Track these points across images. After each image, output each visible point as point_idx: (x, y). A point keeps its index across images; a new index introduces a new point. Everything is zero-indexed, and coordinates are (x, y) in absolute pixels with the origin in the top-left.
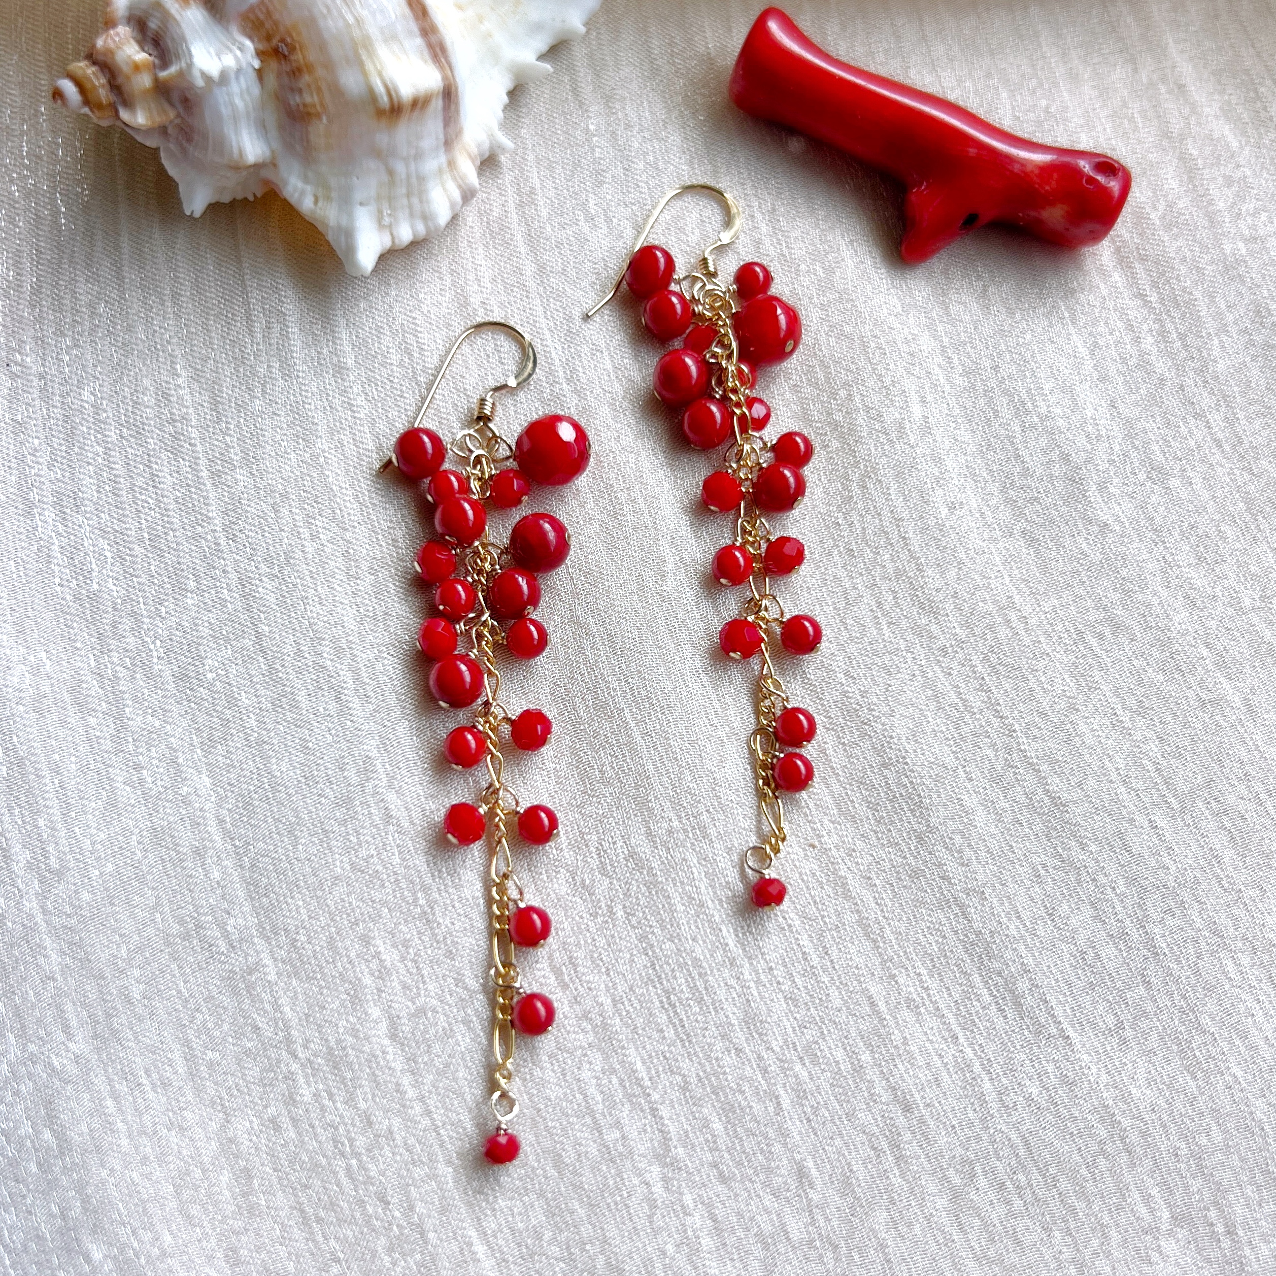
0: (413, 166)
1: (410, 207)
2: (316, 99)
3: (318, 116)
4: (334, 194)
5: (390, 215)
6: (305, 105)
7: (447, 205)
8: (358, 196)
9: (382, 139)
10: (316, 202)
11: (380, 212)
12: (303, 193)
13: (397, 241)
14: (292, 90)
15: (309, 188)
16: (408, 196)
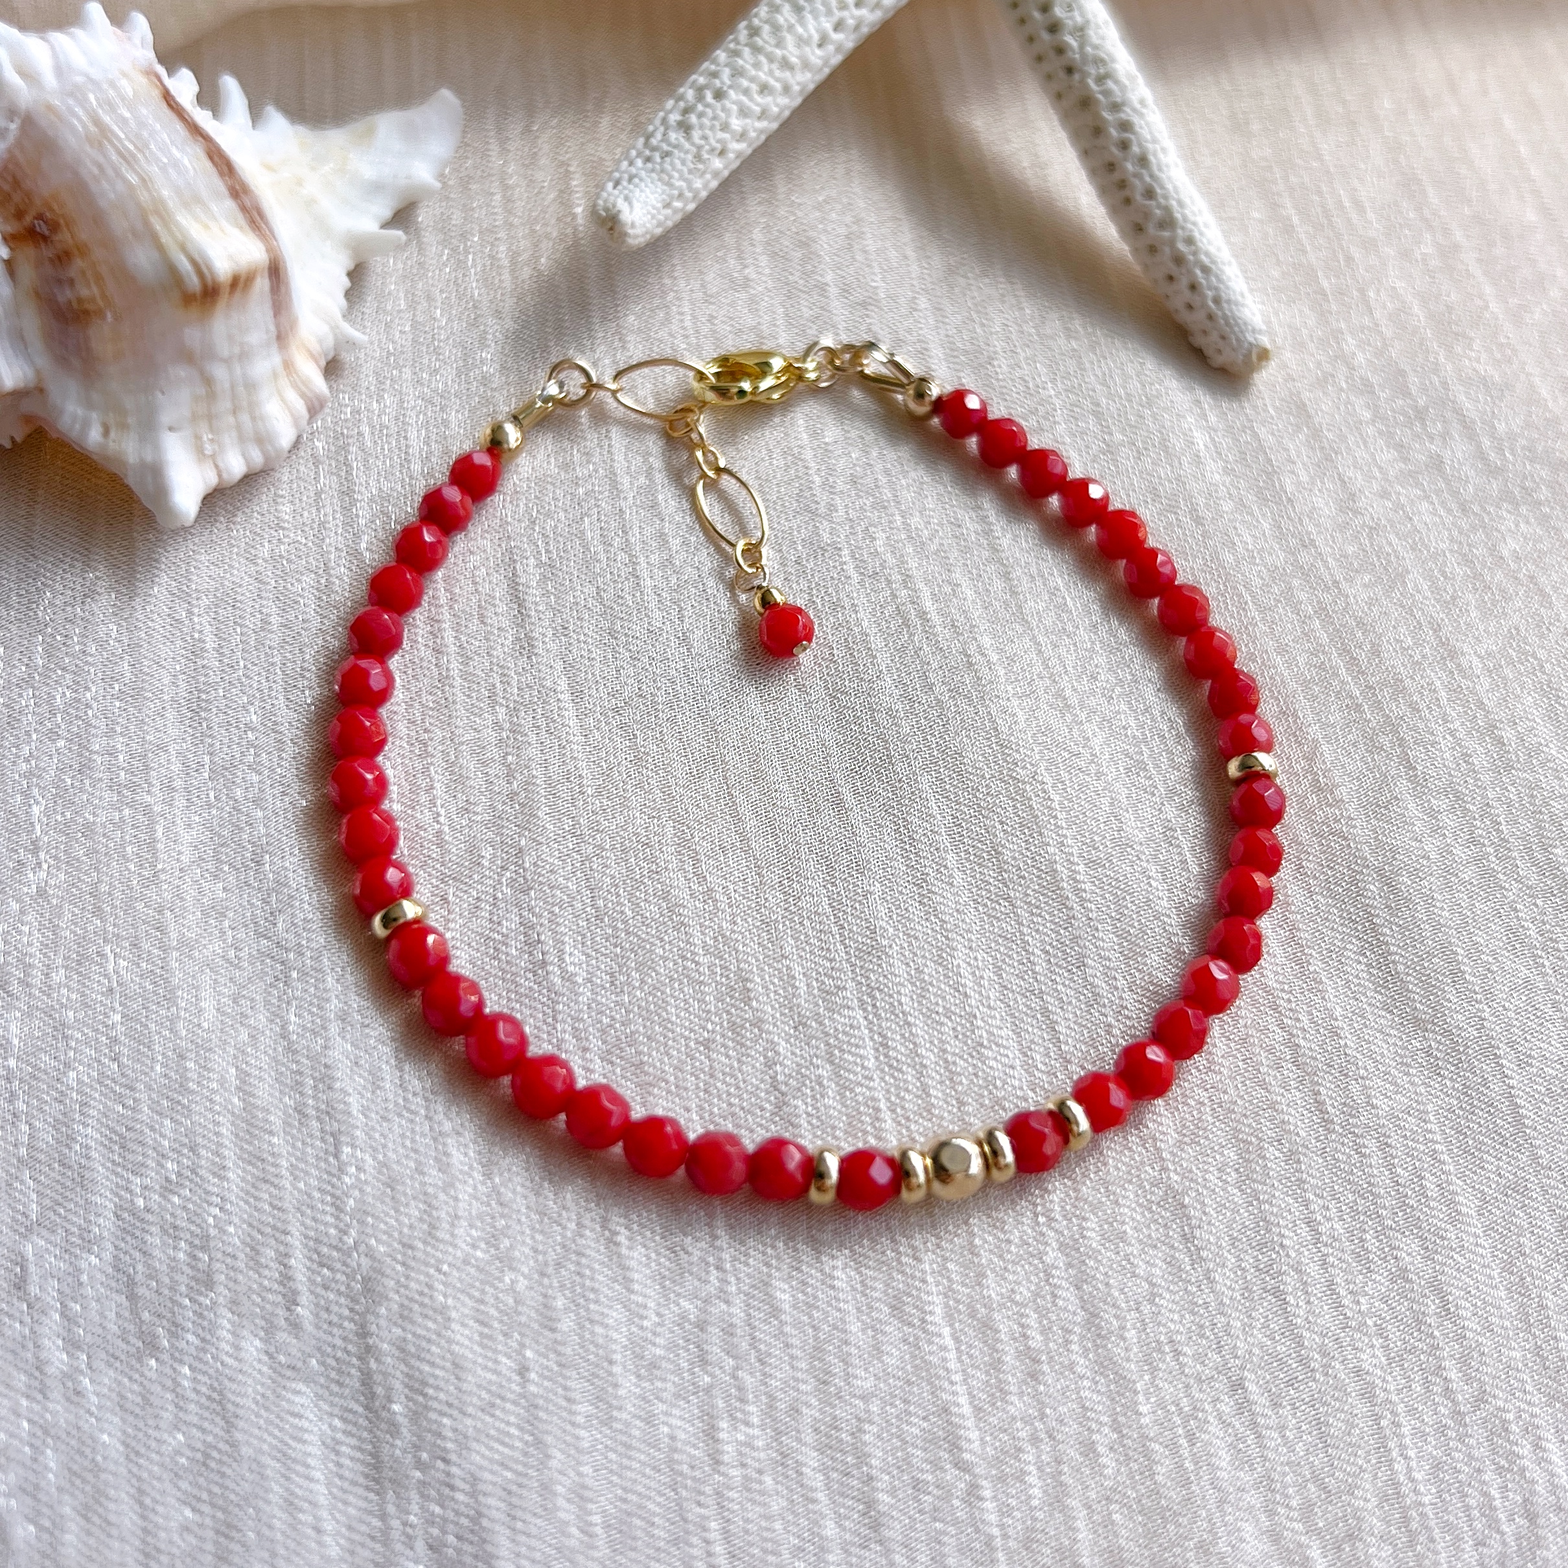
0: (238, 371)
1: (238, 427)
2: (95, 290)
3: (100, 313)
4: (131, 420)
5: (212, 441)
6: (80, 301)
7: (289, 420)
8: (166, 417)
9: (192, 335)
10: (106, 432)
11: (198, 437)
12: (86, 424)
13: (225, 476)
14: (59, 282)
15: (94, 415)
16: (235, 412)
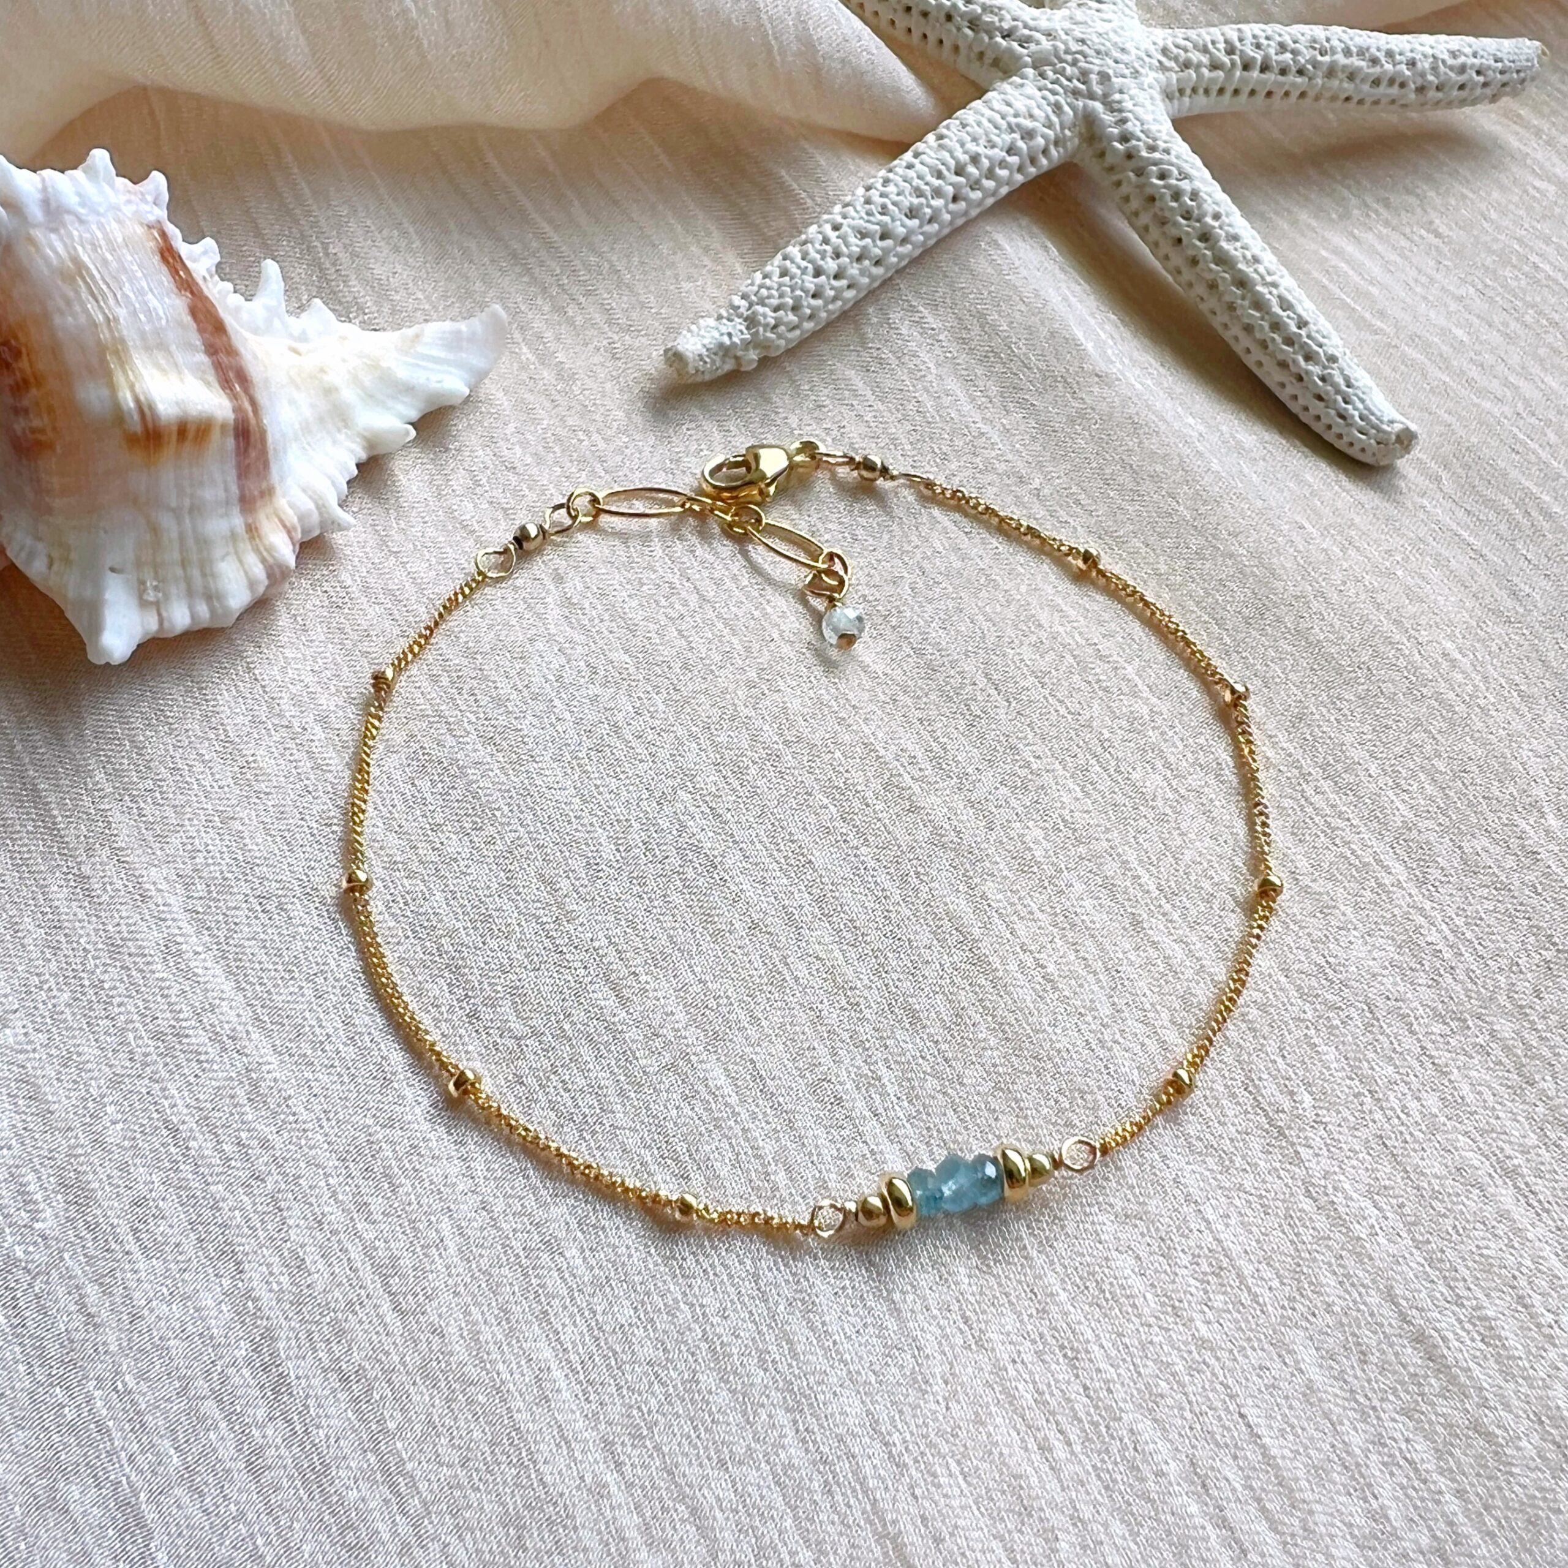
0: (188, 523)
1: (188, 580)
2: (46, 422)
3: (50, 446)
4: (73, 557)
5: (156, 588)
6: (33, 431)
7: (244, 582)
8: (111, 558)
10: (50, 564)
11: (142, 583)
12: (32, 554)
13: (166, 624)
14: (17, 411)
15: (40, 546)
16: (184, 564)
